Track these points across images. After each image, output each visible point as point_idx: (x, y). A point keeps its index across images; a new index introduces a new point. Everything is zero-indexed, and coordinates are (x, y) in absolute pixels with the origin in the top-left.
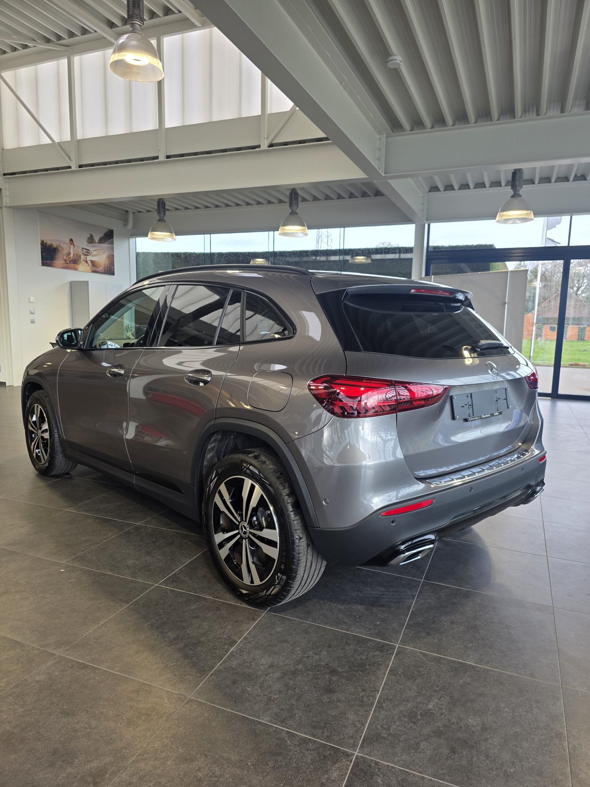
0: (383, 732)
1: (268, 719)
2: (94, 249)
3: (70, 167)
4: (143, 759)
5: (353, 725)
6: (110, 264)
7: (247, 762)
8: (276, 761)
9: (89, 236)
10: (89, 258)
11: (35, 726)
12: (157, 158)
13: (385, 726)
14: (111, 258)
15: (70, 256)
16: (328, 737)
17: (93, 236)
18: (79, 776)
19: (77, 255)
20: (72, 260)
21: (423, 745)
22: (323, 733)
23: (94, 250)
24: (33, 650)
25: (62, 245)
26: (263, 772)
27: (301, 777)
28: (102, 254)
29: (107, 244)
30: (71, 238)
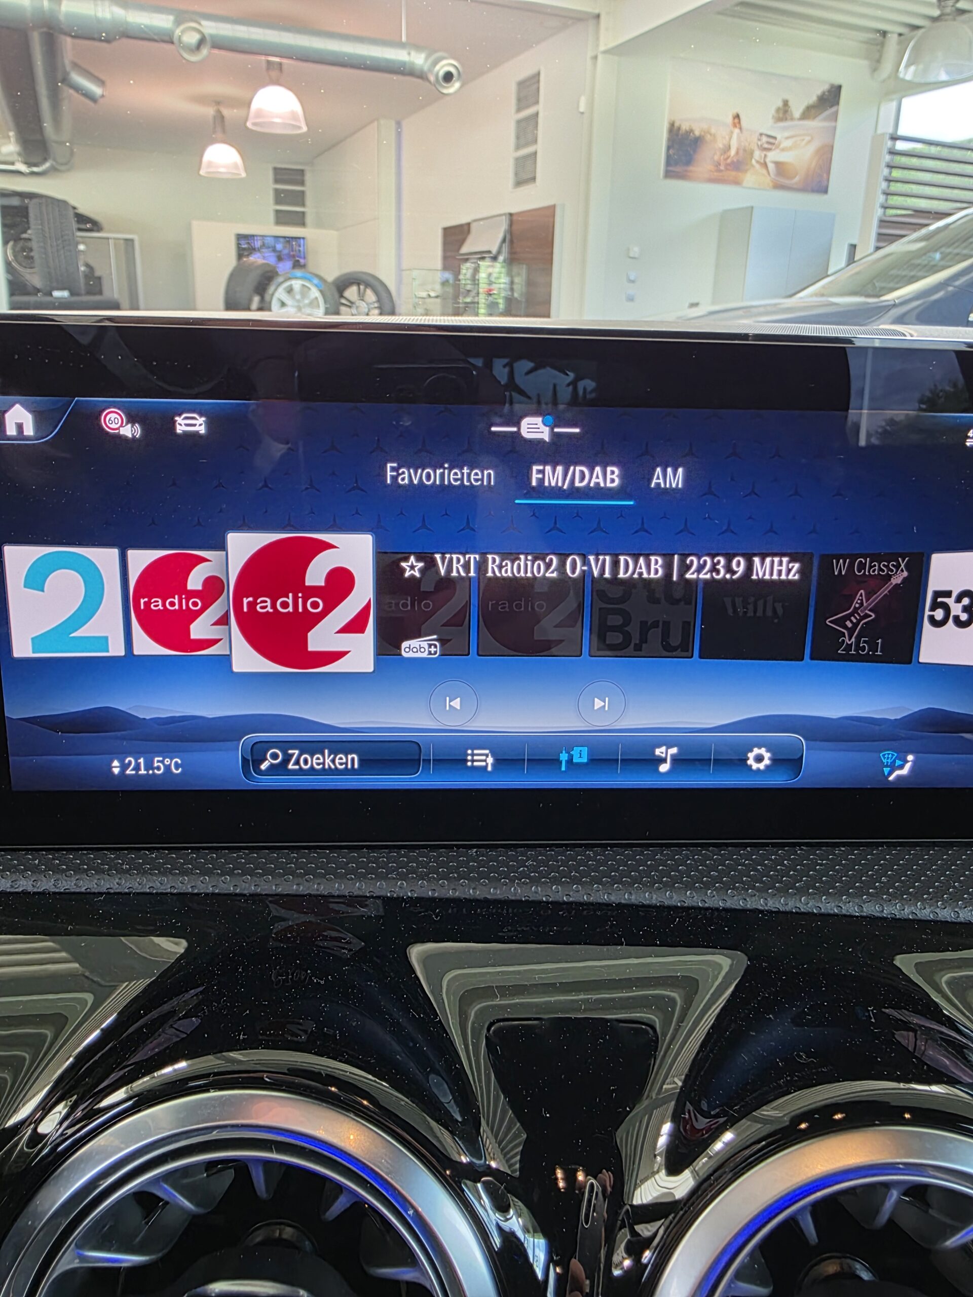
2: (786, 134)
6: (823, 170)
10: (772, 156)
14: (826, 153)
15: (728, 154)
17: (790, 104)
19: (744, 150)
20: (732, 162)
23: (789, 137)
25: (713, 131)
28: (806, 144)
29: (822, 119)
30: (735, 111)
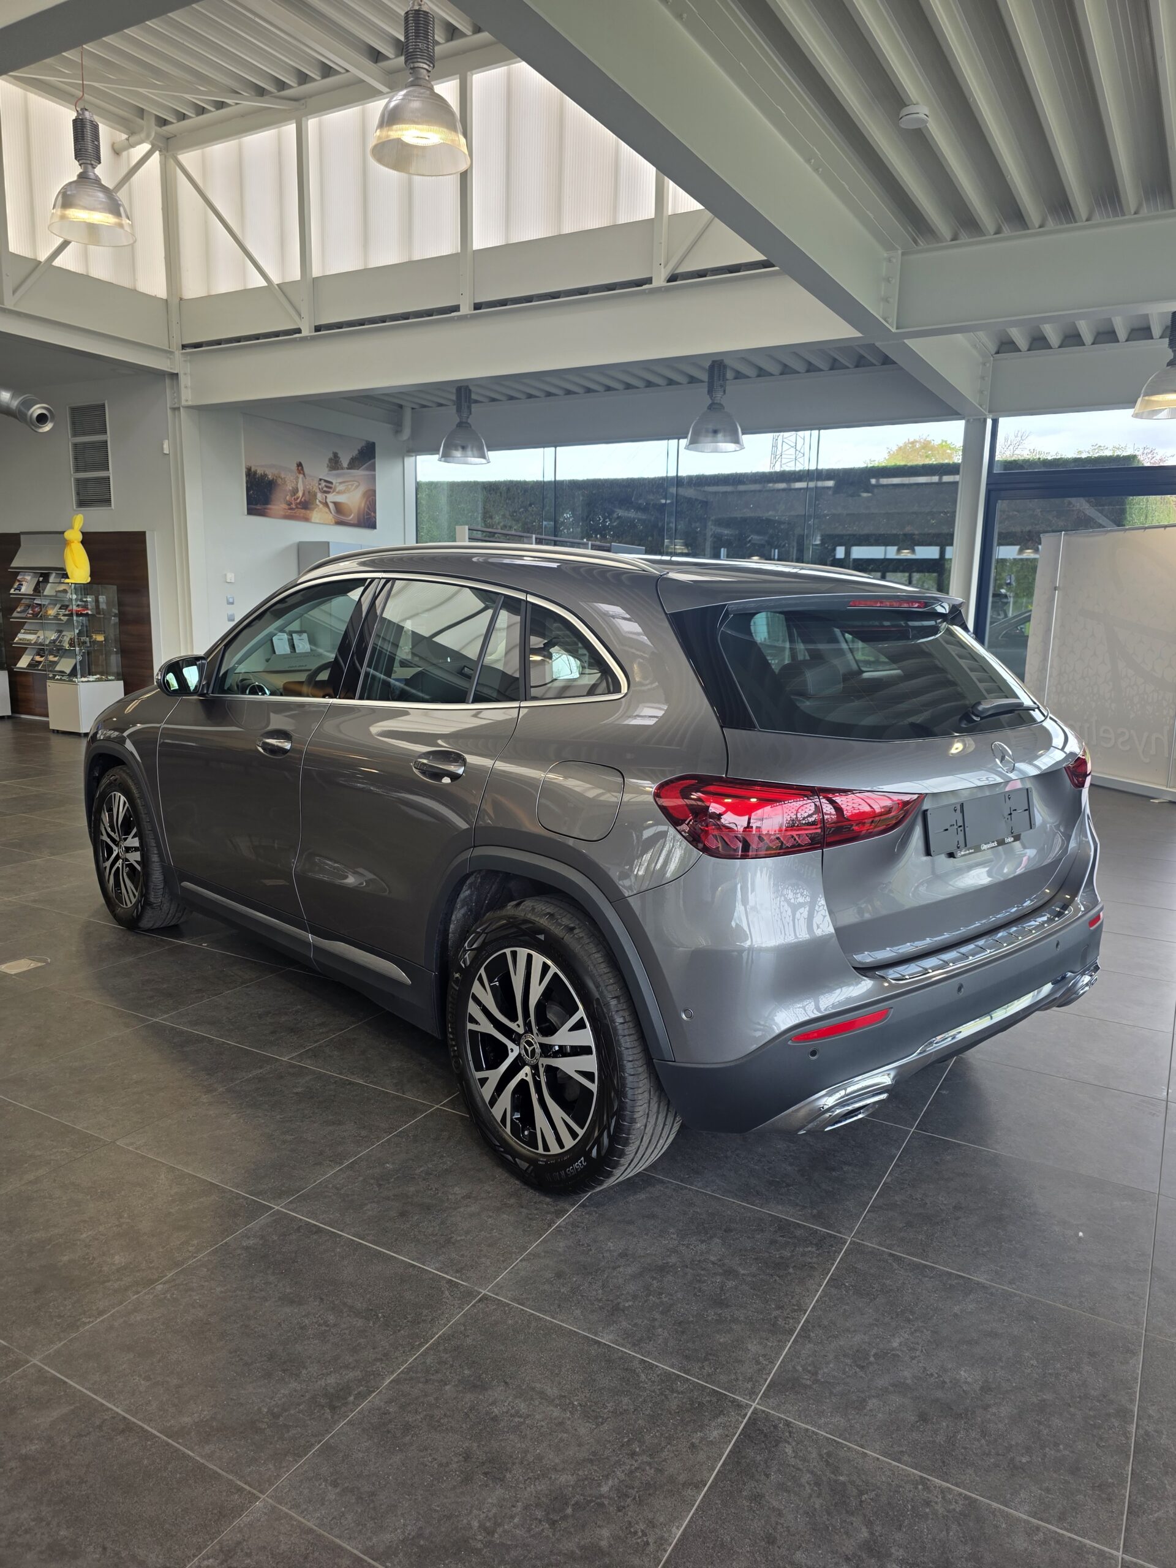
0: (806, 1377)
1: (611, 1337)
2: (340, 480)
3: (299, 331)
4: (406, 1380)
5: (754, 1361)
6: (368, 508)
7: (572, 1399)
8: (619, 1403)
9: (331, 456)
10: (331, 498)
11: (242, 1315)
12: (456, 308)
13: (809, 1368)
14: (371, 497)
15: (298, 495)
16: (709, 1375)
17: (340, 455)
18: (308, 1396)
19: (309, 492)
20: (301, 501)
21: (872, 1403)
22: (702, 1368)
23: (340, 483)
24: (237, 1199)
25: (283, 476)
26: (596, 1418)
27: (658, 1431)
28: (354, 490)
29: (364, 470)
30: (298, 460)
